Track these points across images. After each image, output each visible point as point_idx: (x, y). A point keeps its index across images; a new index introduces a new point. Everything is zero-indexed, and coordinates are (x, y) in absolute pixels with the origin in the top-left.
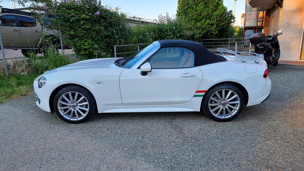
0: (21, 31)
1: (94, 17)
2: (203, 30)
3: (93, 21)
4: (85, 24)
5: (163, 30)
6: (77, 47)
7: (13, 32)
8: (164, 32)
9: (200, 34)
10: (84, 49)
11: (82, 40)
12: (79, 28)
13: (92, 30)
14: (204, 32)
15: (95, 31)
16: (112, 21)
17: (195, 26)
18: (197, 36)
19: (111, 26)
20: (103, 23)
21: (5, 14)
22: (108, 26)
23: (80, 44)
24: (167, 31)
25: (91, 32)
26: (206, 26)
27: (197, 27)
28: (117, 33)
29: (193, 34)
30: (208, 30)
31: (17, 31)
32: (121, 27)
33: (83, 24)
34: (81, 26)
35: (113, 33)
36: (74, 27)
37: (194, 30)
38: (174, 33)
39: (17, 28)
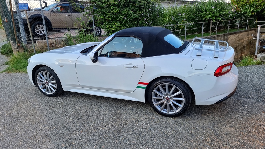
0: (73, 16)
1: (123, 3)
2: (257, 7)
3: (123, 6)
4: (114, 9)
5: (201, 10)
6: (107, 29)
7: (67, 17)
8: (202, 12)
9: (253, 12)
10: (112, 31)
11: (111, 23)
12: (108, 13)
13: (121, 14)
14: (258, 10)
15: (124, 15)
16: (142, 5)
17: (248, 4)
18: (248, 14)
19: (140, 10)
20: (131, 7)
21: (63, 3)
22: (137, 9)
23: (109, 26)
24: (206, 11)
25: (120, 16)
26: (261, 3)
27: (250, 5)
28: (146, 16)
29: (244, 12)
30: (263, 7)
31: (70, 16)
32: (150, 10)
33: (113, 9)
34: (110, 11)
35: (141, 16)
36: (105, 12)
37: (246, 7)
38: (214, 13)
39: (70, 14)
